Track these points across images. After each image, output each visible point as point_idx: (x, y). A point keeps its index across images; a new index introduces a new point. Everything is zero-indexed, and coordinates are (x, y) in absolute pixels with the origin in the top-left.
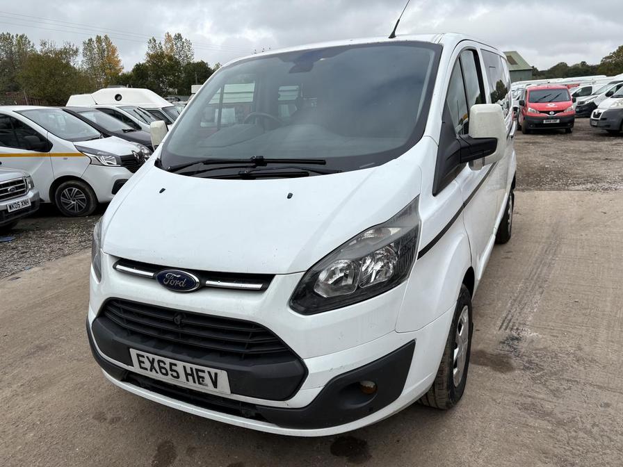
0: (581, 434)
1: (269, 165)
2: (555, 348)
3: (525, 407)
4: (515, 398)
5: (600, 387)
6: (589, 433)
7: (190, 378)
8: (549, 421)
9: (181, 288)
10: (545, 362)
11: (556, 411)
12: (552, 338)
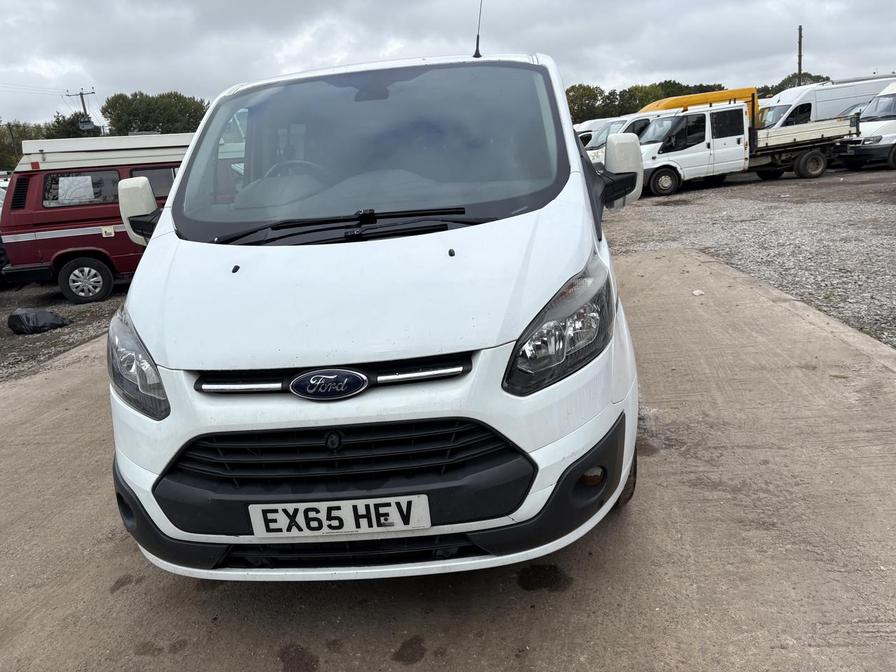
0: (762, 495)
1: (380, 222)
2: (682, 419)
3: (693, 484)
4: (678, 478)
5: (748, 447)
6: (767, 491)
7: (364, 522)
8: (724, 491)
9: (341, 393)
10: (683, 435)
11: (724, 479)
12: (674, 411)
